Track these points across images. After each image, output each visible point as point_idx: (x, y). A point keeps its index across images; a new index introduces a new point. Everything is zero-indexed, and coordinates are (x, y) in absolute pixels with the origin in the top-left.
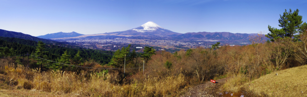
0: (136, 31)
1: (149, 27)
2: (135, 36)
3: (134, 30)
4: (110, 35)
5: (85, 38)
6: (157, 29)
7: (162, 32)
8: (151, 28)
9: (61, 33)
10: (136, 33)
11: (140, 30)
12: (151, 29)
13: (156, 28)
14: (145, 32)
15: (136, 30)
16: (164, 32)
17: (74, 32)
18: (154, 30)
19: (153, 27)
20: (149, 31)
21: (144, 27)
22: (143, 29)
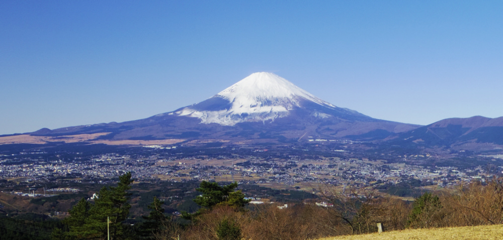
0: (197, 120)
1: (259, 99)
2: (193, 143)
3: (185, 113)
4: (67, 141)
6: (295, 107)
7: (319, 120)
8: (268, 103)
10: (194, 129)
11: (216, 113)
12: (267, 109)
13: (289, 101)
15: (197, 114)
16: (329, 122)
18: (279, 114)
19: (277, 100)
20: (258, 118)
21: (231, 101)
22: (231, 111)
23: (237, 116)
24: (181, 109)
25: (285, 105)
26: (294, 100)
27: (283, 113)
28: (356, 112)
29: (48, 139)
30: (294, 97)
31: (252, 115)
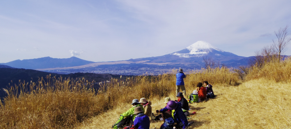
0: (178, 56)
1: (199, 50)
2: (173, 64)
3: (175, 54)
4: (136, 63)
5: (94, 68)
6: (210, 52)
8: (202, 51)
10: (177, 59)
11: (184, 54)
12: (201, 53)
14: (191, 58)
15: (179, 54)
16: (219, 57)
17: (74, 58)
18: (204, 54)
19: (205, 49)
20: (197, 56)
21: (190, 50)
22: (189, 53)
23: (191, 55)
24: (174, 53)
25: (207, 51)
26: (210, 50)
27: (206, 54)
28: (232, 53)
29: (130, 62)
30: (210, 49)
31: (195, 55)
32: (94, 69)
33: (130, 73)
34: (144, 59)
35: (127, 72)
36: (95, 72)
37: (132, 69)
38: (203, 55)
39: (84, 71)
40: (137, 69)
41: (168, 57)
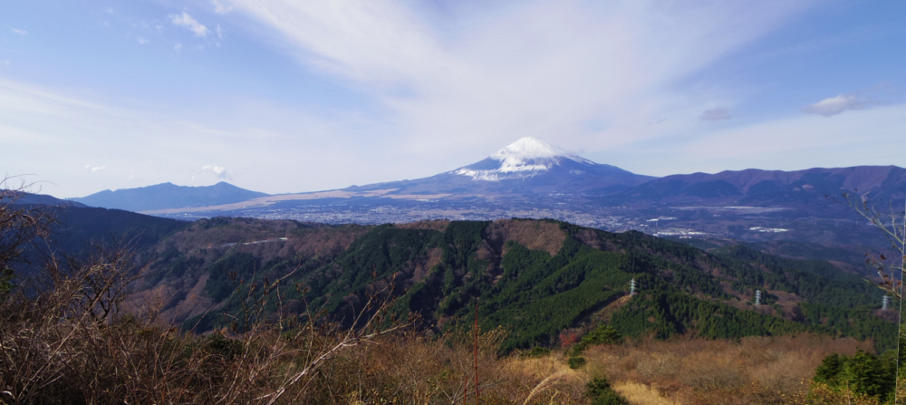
0: (470, 177)
1: (524, 160)
3: (462, 172)
4: (365, 196)
5: (267, 208)
6: (555, 166)
8: (531, 162)
9: (168, 187)
11: (486, 172)
12: (529, 168)
13: (550, 160)
14: (504, 181)
15: (471, 173)
16: (581, 179)
17: (223, 186)
18: (540, 171)
19: (540, 159)
20: (520, 175)
21: (501, 161)
22: (500, 169)
23: (504, 173)
24: (459, 169)
25: (546, 164)
26: (555, 160)
27: (543, 170)
29: (350, 193)
30: (555, 157)
31: (516, 173)
32: (265, 210)
33: (349, 220)
34: (383, 186)
35: (340, 216)
36: (268, 217)
37: (353, 210)
38: (536, 174)
39: (243, 214)
40: (365, 211)
41: (444, 180)
